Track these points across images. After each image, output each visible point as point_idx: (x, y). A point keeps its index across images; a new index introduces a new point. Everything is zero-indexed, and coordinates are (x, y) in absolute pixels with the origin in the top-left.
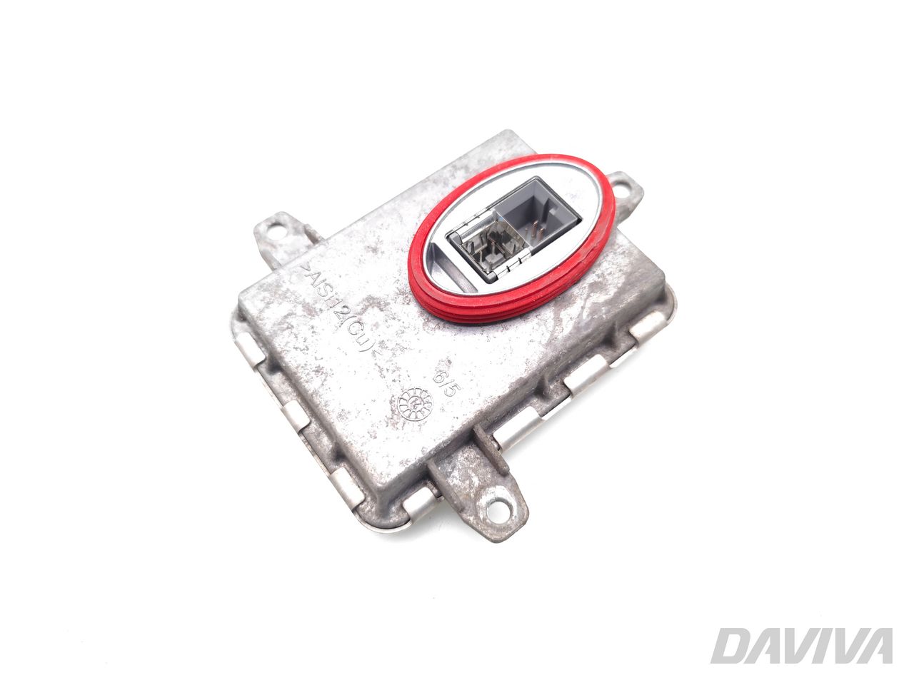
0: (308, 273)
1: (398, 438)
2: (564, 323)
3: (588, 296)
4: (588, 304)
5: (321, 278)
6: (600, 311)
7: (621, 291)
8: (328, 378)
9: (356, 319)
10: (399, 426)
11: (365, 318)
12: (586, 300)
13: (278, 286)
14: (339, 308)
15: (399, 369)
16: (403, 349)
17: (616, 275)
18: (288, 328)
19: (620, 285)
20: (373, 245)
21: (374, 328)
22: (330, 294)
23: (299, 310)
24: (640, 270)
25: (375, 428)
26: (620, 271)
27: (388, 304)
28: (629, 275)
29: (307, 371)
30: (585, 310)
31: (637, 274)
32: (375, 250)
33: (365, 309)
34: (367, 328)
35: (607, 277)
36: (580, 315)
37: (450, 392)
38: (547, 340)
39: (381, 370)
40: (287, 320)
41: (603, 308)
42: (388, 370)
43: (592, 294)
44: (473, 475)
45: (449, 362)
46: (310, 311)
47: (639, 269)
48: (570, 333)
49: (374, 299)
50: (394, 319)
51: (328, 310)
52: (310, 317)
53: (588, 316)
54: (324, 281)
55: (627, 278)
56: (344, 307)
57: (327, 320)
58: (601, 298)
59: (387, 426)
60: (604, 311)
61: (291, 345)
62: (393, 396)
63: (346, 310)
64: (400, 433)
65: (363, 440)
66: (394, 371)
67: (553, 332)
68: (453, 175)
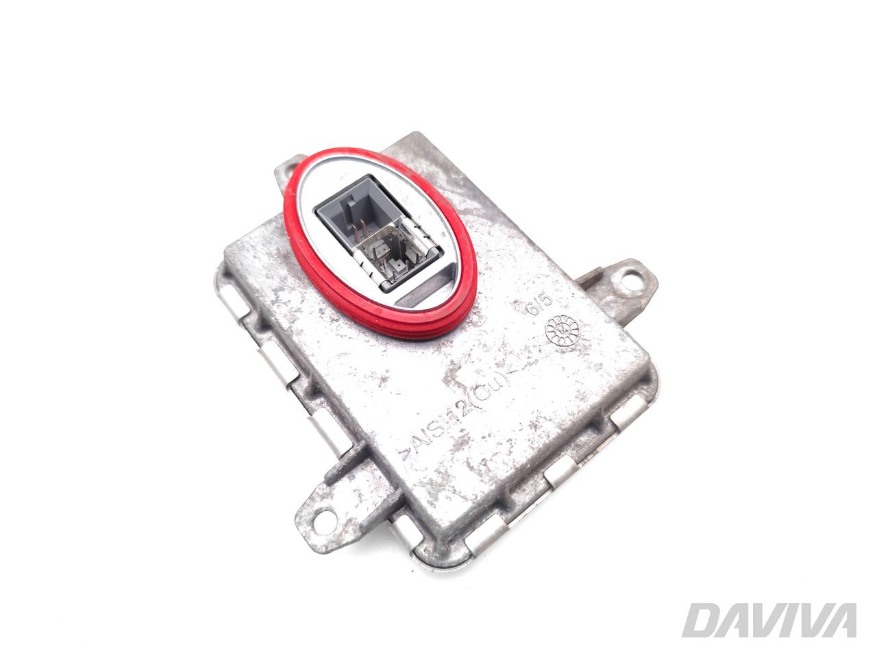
0: (413, 452)
1: (599, 344)
2: (469, 207)
4: (449, 188)
5: (421, 435)
6: (455, 179)
8: (542, 415)
9: (471, 393)
10: (587, 344)
11: (469, 384)
12: (445, 190)
13: (431, 482)
14: (458, 412)
15: (526, 347)
16: (504, 344)
18: (485, 465)
19: (428, 163)
20: (378, 381)
21: (481, 373)
22: (441, 423)
23: (462, 455)
24: (412, 147)
25: (592, 365)
27: (452, 362)
29: (537, 438)
32: (384, 380)
33: (459, 385)
34: (481, 381)
36: (460, 194)
37: (547, 301)
38: (486, 221)
39: (530, 364)
40: (476, 467)
41: (453, 177)
42: (528, 358)
44: (604, 300)
45: (515, 302)
46: (462, 443)
48: (480, 202)
49: (447, 376)
50: (470, 355)
51: (461, 423)
52: (470, 442)
53: (461, 189)
54: (423, 430)
55: (422, 157)
56: (457, 406)
57: (473, 424)
59: (588, 354)
60: (456, 177)
61: (506, 459)
62: (557, 351)
63: (461, 405)
64: (594, 343)
65: (605, 376)
66: (529, 352)
67: (479, 216)
68: (285, 303)
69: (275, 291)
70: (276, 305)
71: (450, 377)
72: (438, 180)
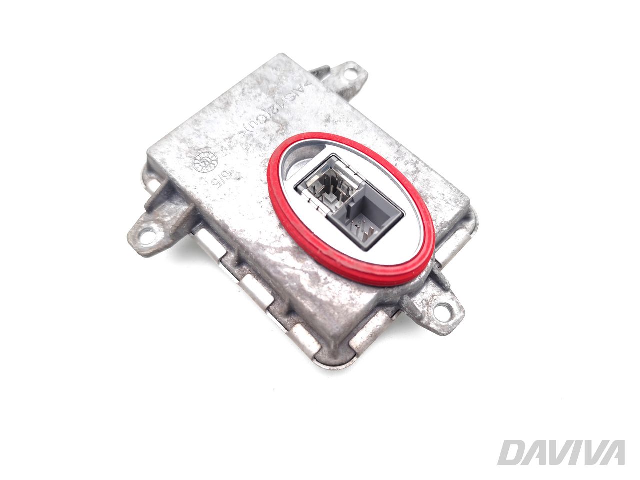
0: (303, 84)
1: (181, 155)
2: (279, 255)
3: (306, 272)
4: (297, 272)
5: (299, 93)
6: (293, 282)
7: (313, 298)
8: (223, 110)
9: (269, 117)
10: (190, 155)
11: (270, 123)
12: (302, 270)
13: (290, 71)
14: (276, 107)
15: (232, 149)
16: (247, 149)
17: (328, 293)
18: (258, 82)
19: (319, 297)
20: (332, 119)
21: (262, 130)
22: (287, 101)
23: (273, 86)
24: (336, 314)
25: (188, 141)
26: (334, 297)
27: (282, 134)
28: (330, 304)
29: (227, 98)
30: (292, 270)
32: (327, 121)
33: (277, 122)
34: (263, 126)
35: (326, 287)
37: (216, 182)
39: (230, 138)
40: (264, 81)
41: (295, 284)
42: (230, 142)
43: (308, 275)
45: (239, 179)
46: (273, 92)
47: (338, 313)
48: (270, 260)
49: (286, 127)
50: (271, 140)
51: (275, 101)
52: (268, 92)
53: (287, 273)
54: (298, 95)
55: (326, 303)
56: (278, 110)
57: (267, 102)
58: (305, 281)
59: (189, 148)
60: (292, 285)
61: (246, 86)
62: (211, 148)
63: (275, 111)
64: (184, 156)
65: (179, 136)
66: (230, 146)
67: (270, 247)
68: (408, 163)
69: (418, 171)
70: (415, 161)
71: (284, 125)
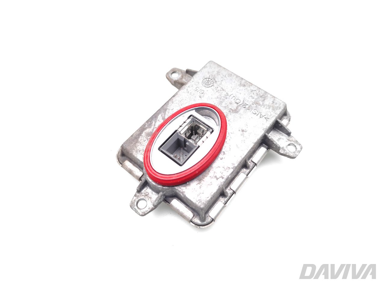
0: (265, 117)
1: (210, 73)
2: (161, 118)
4: (153, 127)
6: (148, 125)
8: (240, 84)
9: (239, 104)
10: (211, 76)
11: (236, 105)
12: (154, 128)
13: (273, 110)
14: (247, 106)
15: (217, 92)
16: (218, 98)
17: (142, 140)
18: (262, 96)
19: (141, 137)
20: (244, 133)
21: (231, 102)
22: (253, 111)
23: (261, 103)
24: (132, 145)
25: (218, 74)
26: (141, 143)
27: (230, 111)
28: (137, 142)
29: (248, 85)
30: (154, 124)
31: (134, 143)
32: (243, 131)
33: (237, 108)
34: (233, 102)
35: (146, 139)
36: (155, 122)
37: (197, 88)
38: (167, 111)
39: (223, 90)
40: (263, 99)
41: (147, 126)
42: (221, 90)
43: (152, 131)
45: (200, 97)
46: (257, 103)
47: (133, 145)
48: (158, 115)
49: (235, 112)
50: (225, 107)
51: (251, 105)
52: (256, 101)
53: (152, 123)
54: (258, 115)
55: (138, 140)
56: (245, 107)
57: (250, 101)
59: (215, 75)
60: (146, 125)
61: (258, 92)
62: (216, 83)
63: (244, 106)
65: (221, 70)
66: (218, 90)
67: (165, 114)
68: (222, 173)
69: (217, 179)
70: (224, 177)
71: (236, 111)
72: (149, 131)
